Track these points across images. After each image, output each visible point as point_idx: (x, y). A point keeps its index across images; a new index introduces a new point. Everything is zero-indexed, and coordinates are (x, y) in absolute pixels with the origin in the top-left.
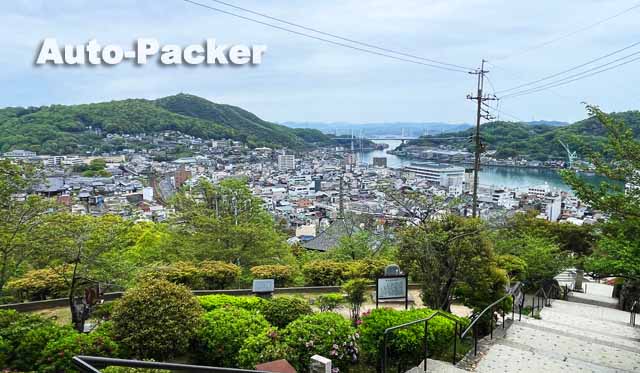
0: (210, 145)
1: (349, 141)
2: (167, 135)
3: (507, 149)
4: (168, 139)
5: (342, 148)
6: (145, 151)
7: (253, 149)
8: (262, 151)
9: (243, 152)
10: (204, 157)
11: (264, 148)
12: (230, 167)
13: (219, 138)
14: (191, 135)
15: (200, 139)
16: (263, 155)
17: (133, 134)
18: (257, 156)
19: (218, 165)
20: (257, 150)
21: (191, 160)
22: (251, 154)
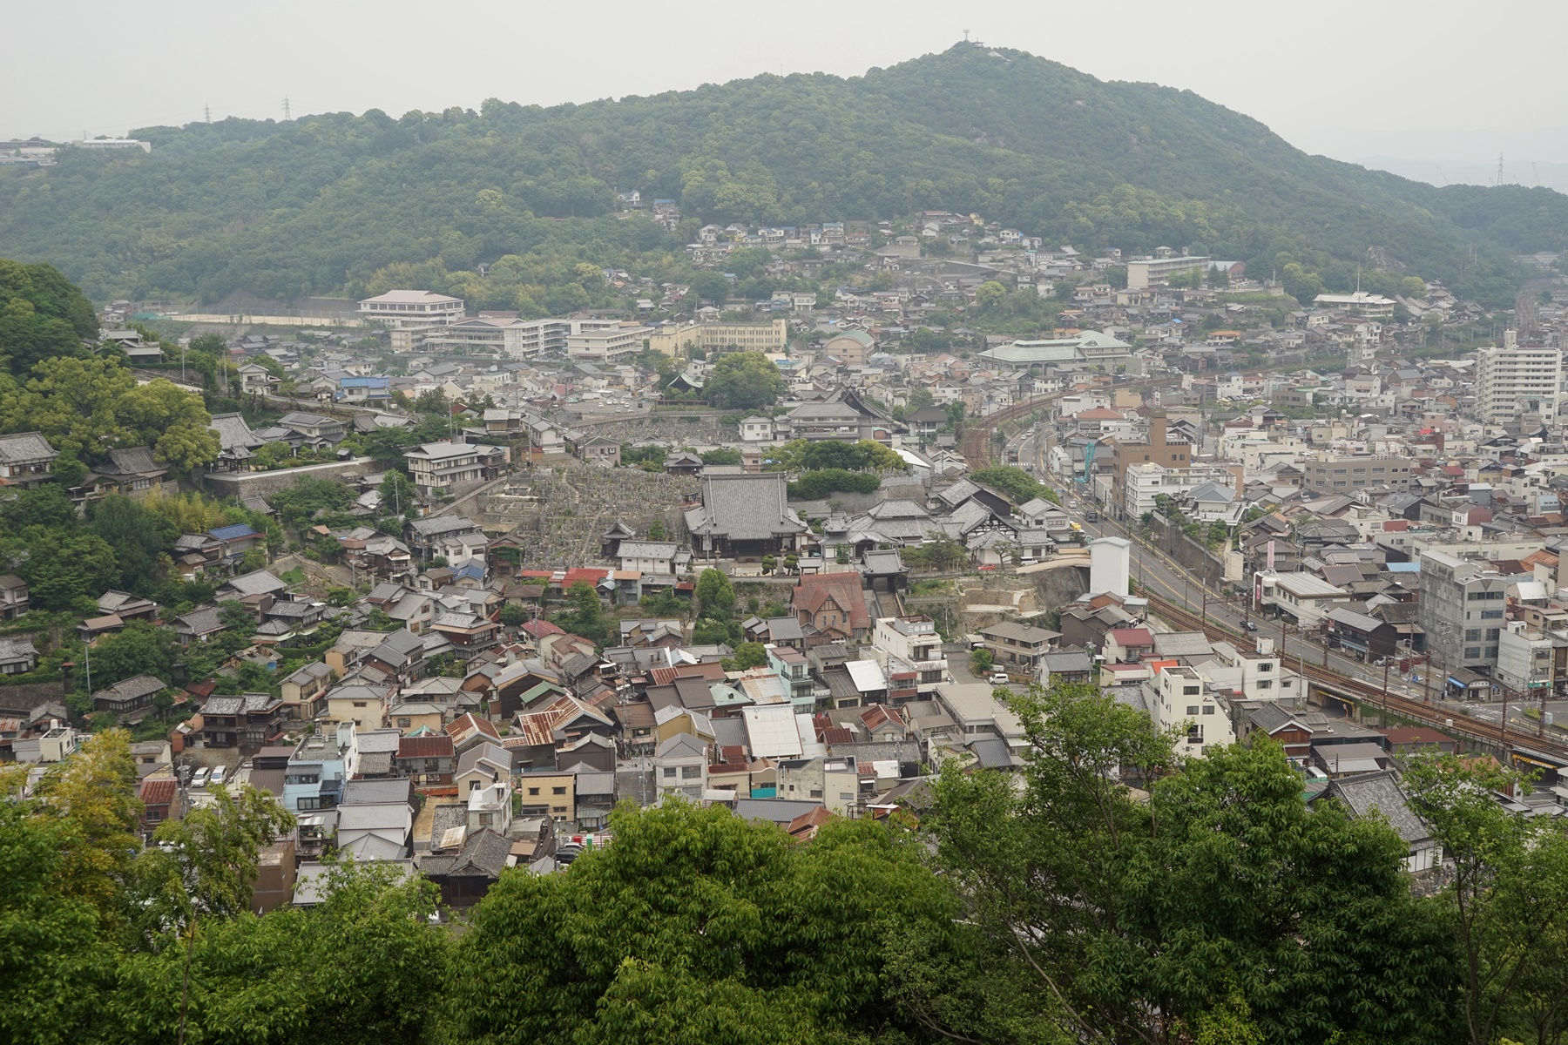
0: (1120, 280)
2: (931, 230)
4: (936, 248)
6: (851, 300)
7: (1305, 297)
8: (1348, 308)
9: (1268, 315)
10: (1107, 339)
11: (1356, 294)
12: (1233, 387)
13: (1150, 249)
14: (1028, 232)
15: (1069, 250)
16: (1361, 328)
17: (797, 225)
18: (1335, 337)
19: (1188, 380)
20: (1323, 305)
21: (1056, 350)
22: (1301, 324)
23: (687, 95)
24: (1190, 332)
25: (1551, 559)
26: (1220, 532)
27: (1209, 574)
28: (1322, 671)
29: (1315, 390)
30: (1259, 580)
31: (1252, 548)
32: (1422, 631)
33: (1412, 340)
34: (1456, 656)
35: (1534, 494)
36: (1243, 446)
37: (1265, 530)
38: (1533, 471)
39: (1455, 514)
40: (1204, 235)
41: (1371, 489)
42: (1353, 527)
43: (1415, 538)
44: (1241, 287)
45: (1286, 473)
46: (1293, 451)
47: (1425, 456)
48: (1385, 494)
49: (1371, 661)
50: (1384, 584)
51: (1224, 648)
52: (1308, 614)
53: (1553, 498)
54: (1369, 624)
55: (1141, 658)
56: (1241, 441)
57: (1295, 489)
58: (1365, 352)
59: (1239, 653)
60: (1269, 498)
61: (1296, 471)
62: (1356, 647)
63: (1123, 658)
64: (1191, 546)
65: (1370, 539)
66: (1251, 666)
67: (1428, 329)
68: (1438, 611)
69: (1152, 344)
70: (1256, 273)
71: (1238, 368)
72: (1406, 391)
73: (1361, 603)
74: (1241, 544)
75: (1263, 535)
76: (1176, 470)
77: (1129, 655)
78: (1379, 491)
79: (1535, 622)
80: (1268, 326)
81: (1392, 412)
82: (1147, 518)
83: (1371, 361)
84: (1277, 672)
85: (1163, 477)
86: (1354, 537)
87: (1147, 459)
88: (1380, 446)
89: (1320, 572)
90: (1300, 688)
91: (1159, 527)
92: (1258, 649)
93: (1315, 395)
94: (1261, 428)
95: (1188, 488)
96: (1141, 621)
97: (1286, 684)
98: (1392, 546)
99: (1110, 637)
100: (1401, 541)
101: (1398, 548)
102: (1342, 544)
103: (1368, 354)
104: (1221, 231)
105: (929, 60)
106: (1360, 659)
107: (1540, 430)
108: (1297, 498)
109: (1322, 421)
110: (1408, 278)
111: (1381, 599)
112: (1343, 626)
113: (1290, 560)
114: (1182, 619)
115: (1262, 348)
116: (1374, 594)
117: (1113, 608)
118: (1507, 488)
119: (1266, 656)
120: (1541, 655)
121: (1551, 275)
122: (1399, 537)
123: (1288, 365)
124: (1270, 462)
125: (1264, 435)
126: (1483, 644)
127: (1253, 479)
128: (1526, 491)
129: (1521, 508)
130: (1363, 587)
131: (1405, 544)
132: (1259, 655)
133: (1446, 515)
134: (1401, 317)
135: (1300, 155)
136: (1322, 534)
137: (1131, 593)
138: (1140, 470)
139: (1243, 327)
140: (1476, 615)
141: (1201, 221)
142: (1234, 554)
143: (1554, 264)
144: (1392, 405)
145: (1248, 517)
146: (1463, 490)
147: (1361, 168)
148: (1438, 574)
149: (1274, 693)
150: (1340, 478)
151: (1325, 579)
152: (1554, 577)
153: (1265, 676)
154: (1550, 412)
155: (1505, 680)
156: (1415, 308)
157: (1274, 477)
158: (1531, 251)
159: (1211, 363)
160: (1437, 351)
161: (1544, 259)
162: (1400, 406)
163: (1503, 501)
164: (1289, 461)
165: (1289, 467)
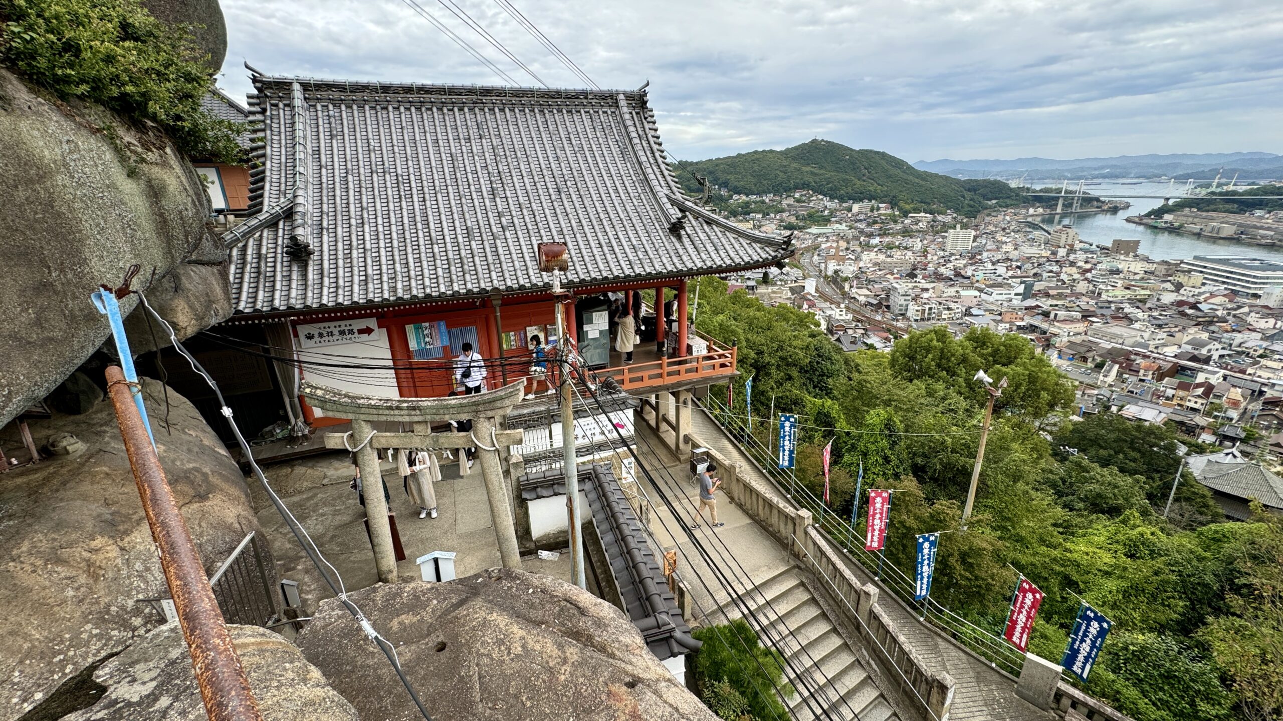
0: (850, 210)
1: (1056, 199)
2: (797, 195)
4: (798, 201)
5: (1040, 209)
6: (772, 215)
7: (905, 215)
8: (918, 218)
9: (893, 220)
10: (843, 227)
11: (921, 214)
12: (875, 241)
13: (861, 200)
14: (825, 196)
15: (836, 201)
16: (920, 224)
17: (759, 194)
20: (911, 217)
21: (827, 230)
22: (902, 222)
23: (733, 157)
24: (869, 225)
26: (846, 279)
27: (839, 288)
28: (858, 313)
29: (899, 242)
30: (852, 291)
31: (853, 283)
32: (890, 304)
33: (935, 227)
34: (896, 311)
39: (918, 276)
40: (879, 196)
41: (899, 269)
44: (886, 211)
45: (876, 264)
46: (882, 258)
48: (902, 270)
49: (873, 311)
50: (886, 293)
51: (833, 306)
52: (862, 299)
54: (875, 302)
55: (811, 308)
56: (868, 255)
57: (876, 268)
58: (919, 231)
59: (837, 307)
60: (867, 270)
61: (879, 263)
62: (871, 307)
63: (807, 307)
64: (838, 282)
68: (894, 299)
69: (856, 228)
70: (892, 207)
77: (809, 307)
84: (845, 312)
85: (837, 264)
87: (834, 259)
97: (846, 315)
99: (805, 302)
105: (804, 144)
107: (959, 254)
110: (942, 209)
111: (882, 296)
112: (869, 302)
113: (863, 286)
115: (888, 229)
119: (844, 308)
120: (917, 311)
122: (897, 281)
123: (893, 235)
124: (873, 261)
125: (876, 254)
127: (865, 265)
130: (879, 293)
132: (842, 308)
134: (935, 220)
135: (917, 171)
136: (877, 280)
137: (815, 292)
138: (831, 262)
139: (884, 223)
140: (902, 300)
141: (879, 192)
142: (848, 284)
143: (995, 204)
145: (857, 275)
147: (938, 175)
148: (894, 289)
149: (841, 317)
150: (891, 266)
151: (870, 291)
153: (841, 313)
156: (940, 218)
157: (871, 265)
158: (990, 200)
159: (871, 234)
161: (994, 202)
164: (879, 261)
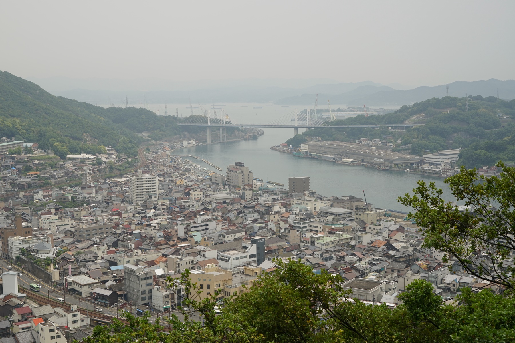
1: (204, 129)
3: (478, 152)
5: (192, 142)
7: (63, 156)
8: (79, 160)
9: (49, 165)
11: (82, 154)
12: (40, 195)
16: (85, 168)
18: (76, 172)
19: (22, 194)
20: (70, 159)
22: (62, 167)
24: (19, 172)
25: (164, 259)
26: (48, 261)
27: (46, 279)
28: (94, 313)
29: (72, 195)
30: (66, 280)
31: (61, 268)
32: (126, 293)
33: (104, 171)
34: (139, 301)
35: (155, 233)
36: (50, 222)
37: (65, 259)
38: (154, 223)
39: (130, 244)
40: (20, 132)
41: (99, 236)
42: (95, 253)
43: (119, 256)
44: (37, 153)
45: (68, 233)
46: (69, 224)
47: (116, 221)
48: (105, 238)
49: (110, 306)
50: (111, 276)
51: (59, 310)
52: (85, 292)
53: (161, 233)
54: (108, 293)
55: (28, 318)
56: (48, 221)
57: (72, 240)
58: (88, 178)
59: (65, 311)
60: (63, 244)
61: (71, 231)
62: (104, 301)
63: (20, 318)
64: (38, 268)
65: (102, 258)
66: (70, 316)
67: (109, 167)
68: (131, 285)
69: (5, 179)
70: (43, 147)
71: (40, 187)
72: (105, 193)
73: (103, 285)
74: (57, 266)
75: (65, 262)
76: (27, 237)
77: (23, 317)
78: (102, 237)
79: (163, 285)
80: (50, 169)
81: (101, 202)
82: (18, 258)
83: (90, 181)
84: (79, 316)
85: (23, 241)
86: (96, 257)
87: (15, 234)
88: (100, 218)
89: (87, 273)
90: (88, 321)
91: (24, 262)
92: (71, 309)
93: (72, 197)
94: (55, 214)
95: (34, 244)
96: (25, 303)
97: (82, 321)
98: (111, 260)
99: (14, 311)
100: (114, 257)
101: (112, 260)
102: (93, 261)
103: (89, 178)
104: (27, 130)
106: (106, 306)
107: (153, 206)
108: (73, 243)
109: (77, 209)
110: (100, 146)
111: (110, 283)
112: (99, 295)
113: (76, 270)
114: (40, 299)
115: (49, 178)
116: (107, 281)
117: (13, 299)
118: (146, 231)
119: (75, 311)
120: (166, 297)
121: (148, 140)
122: (113, 256)
123: (59, 185)
124: (61, 229)
125: (57, 217)
126: (147, 295)
127: (56, 237)
128: (152, 232)
129: (151, 239)
130: (103, 278)
131: (115, 258)
132: (72, 311)
133: (127, 244)
134: (99, 162)
135: (53, 97)
136: (86, 258)
137: (19, 292)
138: (13, 239)
139: (41, 170)
140: (144, 286)
141: (19, 127)
142: (55, 270)
143: (149, 136)
144: (101, 199)
145: (58, 254)
146: (131, 234)
147: (76, 101)
148: (130, 272)
149: (78, 325)
150: (88, 233)
151: (89, 276)
152: (166, 267)
153: (75, 319)
154: (156, 199)
155: (155, 307)
156: (104, 158)
157: (63, 235)
158: (141, 132)
159: (29, 185)
160: (113, 175)
161: (146, 134)
162: (103, 199)
163: (146, 237)
164: (68, 228)
165: (68, 230)
